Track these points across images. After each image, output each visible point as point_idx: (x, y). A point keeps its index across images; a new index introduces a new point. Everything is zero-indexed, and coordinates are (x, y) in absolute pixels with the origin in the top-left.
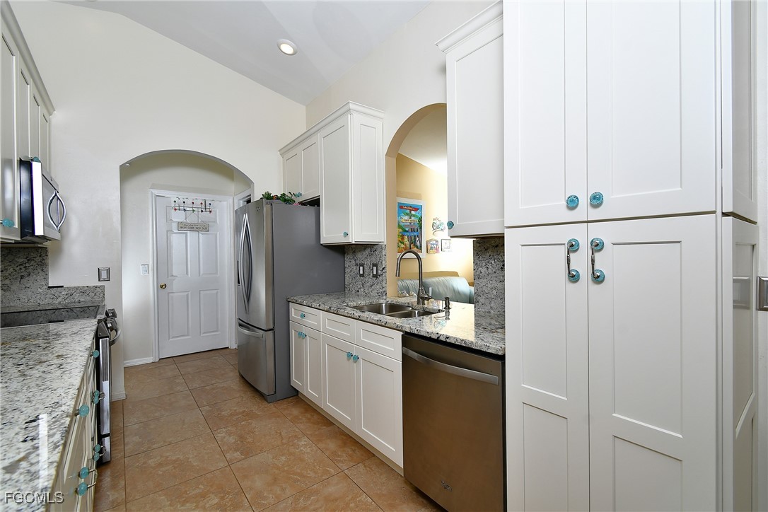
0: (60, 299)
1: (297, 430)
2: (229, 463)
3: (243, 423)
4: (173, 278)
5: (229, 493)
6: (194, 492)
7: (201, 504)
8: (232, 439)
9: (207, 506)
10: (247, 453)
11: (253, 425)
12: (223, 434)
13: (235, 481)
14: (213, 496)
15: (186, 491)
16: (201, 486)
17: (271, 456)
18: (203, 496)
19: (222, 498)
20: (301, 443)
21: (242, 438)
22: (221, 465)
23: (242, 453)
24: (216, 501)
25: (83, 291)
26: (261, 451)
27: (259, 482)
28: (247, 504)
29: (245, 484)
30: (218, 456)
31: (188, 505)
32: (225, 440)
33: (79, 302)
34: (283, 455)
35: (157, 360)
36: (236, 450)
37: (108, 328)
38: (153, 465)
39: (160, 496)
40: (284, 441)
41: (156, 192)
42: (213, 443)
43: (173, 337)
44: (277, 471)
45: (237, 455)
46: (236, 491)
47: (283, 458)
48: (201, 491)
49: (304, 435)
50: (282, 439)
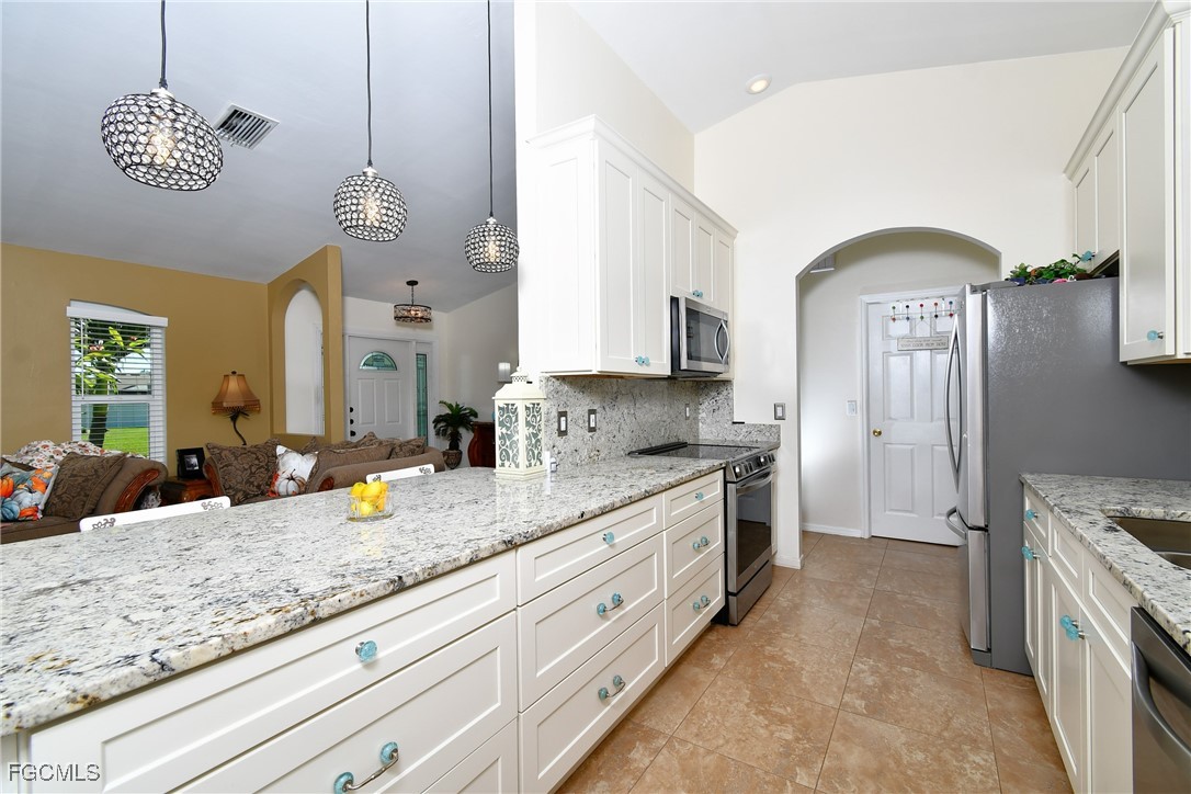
0: (741, 437)
1: (987, 733)
2: (843, 705)
3: (905, 669)
4: (891, 421)
5: (809, 740)
6: (777, 710)
7: (773, 728)
8: (870, 681)
9: (777, 734)
10: (874, 711)
11: (918, 680)
12: (866, 668)
13: (827, 733)
14: (790, 729)
15: (771, 702)
16: (789, 709)
17: (903, 739)
18: (782, 721)
19: (797, 740)
20: (972, 757)
21: (886, 687)
22: (831, 702)
23: (867, 707)
24: (789, 737)
25: (760, 429)
26: (897, 722)
27: (854, 758)
28: (817, 771)
29: (837, 746)
30: (835, 689)
31: (761, 717)
32: (862, 675)
33: (757, 441)
34: (925, 751)
35: (867, 537)
36: (863, 697)
37: (736, 474)
38: (766, 654)
39: (747, 688)
40: (946, 734)
41: (867, 298)
42: (843, 671)
43: (892, 510)
44: (892, 765)
45: (860, 704)
46: (819, 745)
47: (920, 756)
48: (785, 713)
49: (993, 748)
50: (946, 729)
